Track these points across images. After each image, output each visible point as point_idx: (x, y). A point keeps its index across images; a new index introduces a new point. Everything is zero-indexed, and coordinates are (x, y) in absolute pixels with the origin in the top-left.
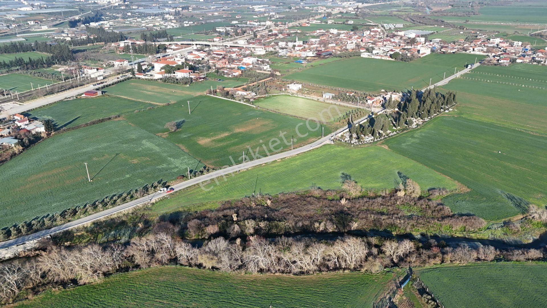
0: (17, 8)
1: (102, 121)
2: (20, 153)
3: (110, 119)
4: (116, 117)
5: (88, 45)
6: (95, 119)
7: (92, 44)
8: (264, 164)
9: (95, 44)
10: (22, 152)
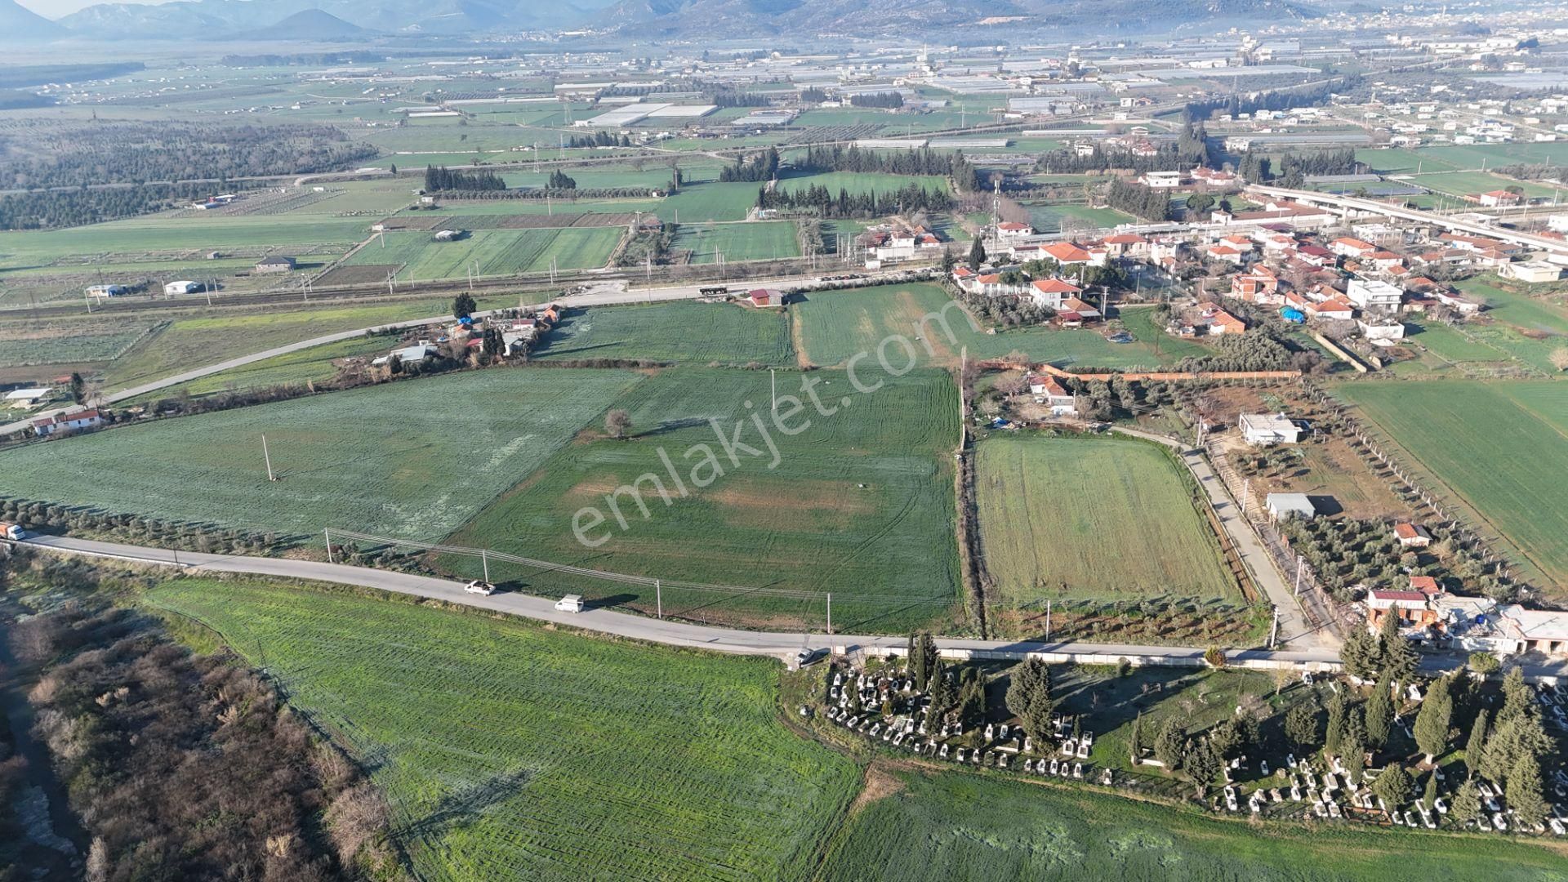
0: (1187, 63)
1: (616, 364)
2: (378, 383)
3: (636, 364)
4: (651, 365)
5: (1088, 173)
6: (598, 356)
7: (1098, 172)
8: (499, 617)
9: (1106, 172)
10: (384, 382)
